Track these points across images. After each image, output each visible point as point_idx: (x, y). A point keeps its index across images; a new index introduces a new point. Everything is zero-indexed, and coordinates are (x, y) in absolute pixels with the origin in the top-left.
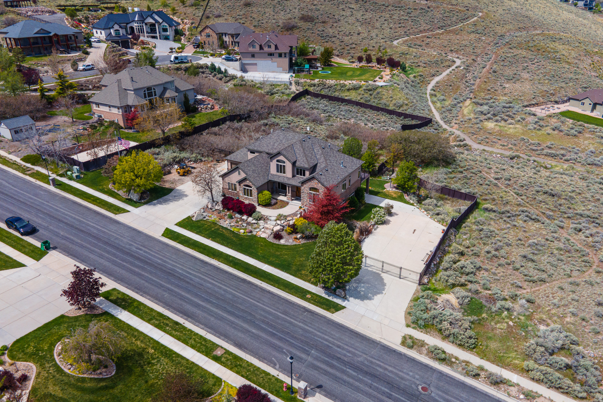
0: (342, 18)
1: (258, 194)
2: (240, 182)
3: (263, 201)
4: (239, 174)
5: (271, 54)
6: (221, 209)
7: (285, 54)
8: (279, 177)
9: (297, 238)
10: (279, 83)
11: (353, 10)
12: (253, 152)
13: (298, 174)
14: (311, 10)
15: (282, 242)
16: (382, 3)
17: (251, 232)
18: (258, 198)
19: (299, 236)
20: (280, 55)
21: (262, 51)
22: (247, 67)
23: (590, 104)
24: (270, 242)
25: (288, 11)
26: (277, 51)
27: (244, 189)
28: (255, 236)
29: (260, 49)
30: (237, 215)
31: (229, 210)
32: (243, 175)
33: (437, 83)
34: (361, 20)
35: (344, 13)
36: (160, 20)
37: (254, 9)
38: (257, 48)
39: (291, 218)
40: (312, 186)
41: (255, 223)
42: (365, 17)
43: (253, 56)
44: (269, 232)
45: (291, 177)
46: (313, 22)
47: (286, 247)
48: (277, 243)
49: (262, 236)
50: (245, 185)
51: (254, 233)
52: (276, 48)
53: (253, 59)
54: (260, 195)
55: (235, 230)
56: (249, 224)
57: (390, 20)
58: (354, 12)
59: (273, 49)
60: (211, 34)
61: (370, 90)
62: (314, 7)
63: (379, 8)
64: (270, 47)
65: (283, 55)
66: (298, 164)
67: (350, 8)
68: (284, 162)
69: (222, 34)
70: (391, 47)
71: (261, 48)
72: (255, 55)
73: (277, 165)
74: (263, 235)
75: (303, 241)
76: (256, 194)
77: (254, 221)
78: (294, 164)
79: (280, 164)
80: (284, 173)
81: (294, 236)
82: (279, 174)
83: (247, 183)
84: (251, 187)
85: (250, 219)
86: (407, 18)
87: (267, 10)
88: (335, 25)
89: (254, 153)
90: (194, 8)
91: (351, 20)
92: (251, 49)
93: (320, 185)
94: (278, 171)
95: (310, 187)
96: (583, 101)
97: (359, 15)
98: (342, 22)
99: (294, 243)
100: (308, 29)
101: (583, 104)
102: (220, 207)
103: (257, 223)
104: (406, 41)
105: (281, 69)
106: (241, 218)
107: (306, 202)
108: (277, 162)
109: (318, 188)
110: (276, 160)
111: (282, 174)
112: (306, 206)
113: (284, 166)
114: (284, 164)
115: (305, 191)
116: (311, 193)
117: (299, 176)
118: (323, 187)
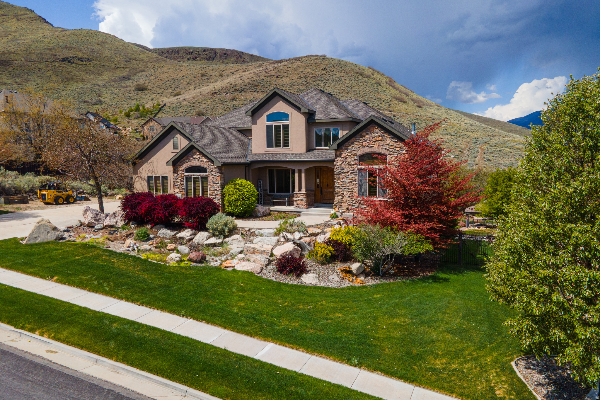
1: (223, 186)
2: (176, 163)
3: (236, 200)
4: (176, 145)
6: (121, 224)
8: (274, 155)
9: (349, 272)
13: (319, 144)
15: (308, 279)
17: (204, 261)
18: (223, 196)
19: (355, 266)
24: (269, 281)
27: (188, 179)
28: (217, 269)
30: (164, 232)
31: (140, 223)
32: (183, 143)
40: (366, 150)
41: (214, 245)
44: (263, 259)
45: (303, 150)
47: (325, 292)
48: (295, 283)
49: (238, 268)
50: (189, 170)
51: (214, 263)
54: (226, 187)
55: (153, 258)
66: (318, 117)
68: (285, 117)
73: (269, 128)
74: (242, 266)
75: (370, 282)
76: (218, 186)
77: (213, 240)
78: (310, 116)
79: (274, 123)
80: (286, 144)
81: (340, 266)
82: (273, 150)
83: (196, 160)
84: (205, 170)
85: (202, 237)
94: (269, 145)
95: (359, 153)
99: (347, 283)
102: (116, 219)
103: (221, 244)
106: (174, 236)
107: (348, 199)
108: (268, 120)
109: (383, 151)
110: (264, 117)
111: (282, 149)
112: (347, 209)
113: (286, 127)
114: (285, 122)
115: (347, 169)
116: (362, 171)
117: (323, 148)
118: (399, 144)
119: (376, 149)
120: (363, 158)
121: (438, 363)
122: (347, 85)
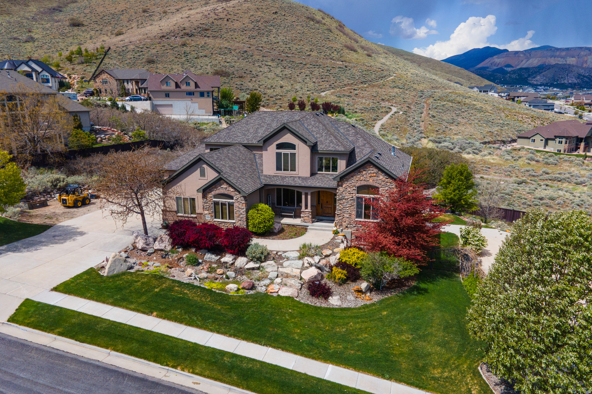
0: (261, 74)
1: (247, 212)
2: (206, 190)
3: (260, 223)
4: (203, 174)
5: (190, 94)
6: (169, 248)
7: (208, 92)
8: (283, 178)
9: (359, 291)
10: (206, 122)
11: (270, 67)
12: (214, 148)
13: (320, 169)
14: (226, 67)
15: (334, 301)
16: (300, 62)
17: (253, 287)
18: (247, 219)
19: (364, 285)
20: (202, 94)
21: (178, 89)
22: (159, 109)
23: (542, 140)
24: (307, 305)
25: (199, 67)
26: (198, 89)
27: (216, 204)
28: (266, 296)
29: (176, 88)
30: (209, 256)
31: (186, 247)
32: (211, 175)
33: (382, 125)
34: (281, 75)
35: (261, 69)
36: (39, 69)
37: (159, 66)
38: (172, 86)
39: (330, 252)
40: (363, 183)
41: (253, 269)
42: (284, 73)
43: (167, 95)
44: (296, 283)
45: (308, 174)
46: (229, 76)
47: (349, 313)
48: (324, 305)
49: (281, 293)
50: (215, 196)
51: (261, 289)
52: (197, 86)
53: (168, 99)
54: (251, 212)
55: (215, 286)
56: (240, 271)
57: (311, 76)
58: (272, 69)
59: (192, 87)
60: (108, 80)
62: (228, 64)
63: (297, 66)
64: (188, 84)
65: (206, 94)
66: (321, 148)
67: (267, 65)
68: (293, 147)
69: (123, 81)
70: (320, 97)
71: (177, 86)
72: (170, 95)
73: (278, 155)
74: (285, 292)
75: (376, 298)
76: (243, 211)
77: (251, 265)
78: (314, 148)
79: (283, 151)
80: (293, 169)
81: (353, 286)
82: (282, 173)
83: (223, 189)
84: (231, 197)
85: (241, 261)
86: (328, 74)
87: (174, 67)
88: (254, 79)
90: (85, 65)
91: (271, 75)
92: (164, 87)
93: (382, 177)
94: (279, 168)
95: (358, 184)
96: (533, 138)
97: (278, 71)
98: (261, 77)
99: (360, 303)
100: (225, 83)
101: (534, 141)
102: (166, 244)
103: (258, 268)
104: (334, 92)
105: (204, 111)
106: (218, 262)
107: (348, 219)
108: (277, 148)
109: (377, 185)
110: (274, 145)
111: (289, 173)
112: (347, 227)
113: (293, 155)
114: (293, 151)
115: (347, 196)
116: (358, 198)
117: (324, 172)
118: (390, 180)
119: (371, 182)
120: (361, 189)
121: (436, 373)
122: (299, 31)
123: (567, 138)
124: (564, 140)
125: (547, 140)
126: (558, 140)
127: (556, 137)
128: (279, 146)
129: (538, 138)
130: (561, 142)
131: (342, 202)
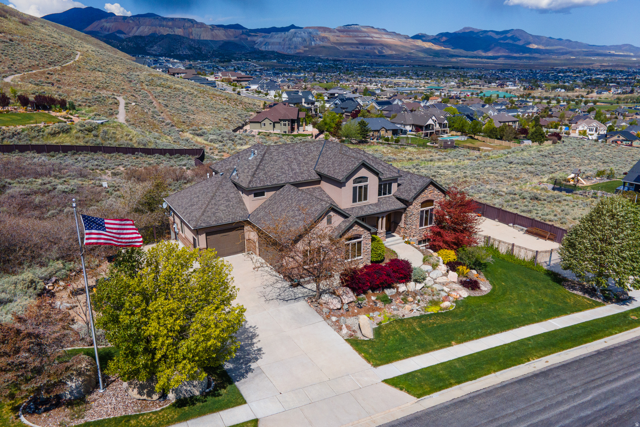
4: (329, 222)
6: (355, 298)
8: (361, 208)
9: (478, 276)
12: (258, 193)
13: (380, 193)
23: (270, 124)
27: (347, 246)
40: (425, 199)
41: (423, 288)
50: (348, 239)
61: (90, 131)
66: (384, 176)
70: (5, 85)
76: (369, 245)
77: (419, 285)
79: (358, 185)
80: (365, 199)
81: (472, 275)
83: (354, 230)
84: (360, 237)
85: (412, 286)
89: (262, 194)
93: (436, 191)
95: (422, 201)
101: (265, 125)
102: (351, 296)
103: (426, 286)
104: (23, 78)
106: (399, 293)
107: (415, 230)
110: (351, 181)
111: (363, 203)
113: (366, 187)
114: (365, 183)
115: (415, 212)
116: (422, 212)
117: (382, 196)
118: (441, 193)
123: (288, 120)
124: (287, 122)
125: (274, 123)
126: (282, 123)
127: (281, 120)
128: (355, 182)
129: (267, 122)
130: (285, 125)
131: (411, 218)
